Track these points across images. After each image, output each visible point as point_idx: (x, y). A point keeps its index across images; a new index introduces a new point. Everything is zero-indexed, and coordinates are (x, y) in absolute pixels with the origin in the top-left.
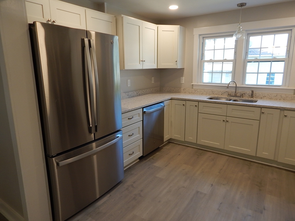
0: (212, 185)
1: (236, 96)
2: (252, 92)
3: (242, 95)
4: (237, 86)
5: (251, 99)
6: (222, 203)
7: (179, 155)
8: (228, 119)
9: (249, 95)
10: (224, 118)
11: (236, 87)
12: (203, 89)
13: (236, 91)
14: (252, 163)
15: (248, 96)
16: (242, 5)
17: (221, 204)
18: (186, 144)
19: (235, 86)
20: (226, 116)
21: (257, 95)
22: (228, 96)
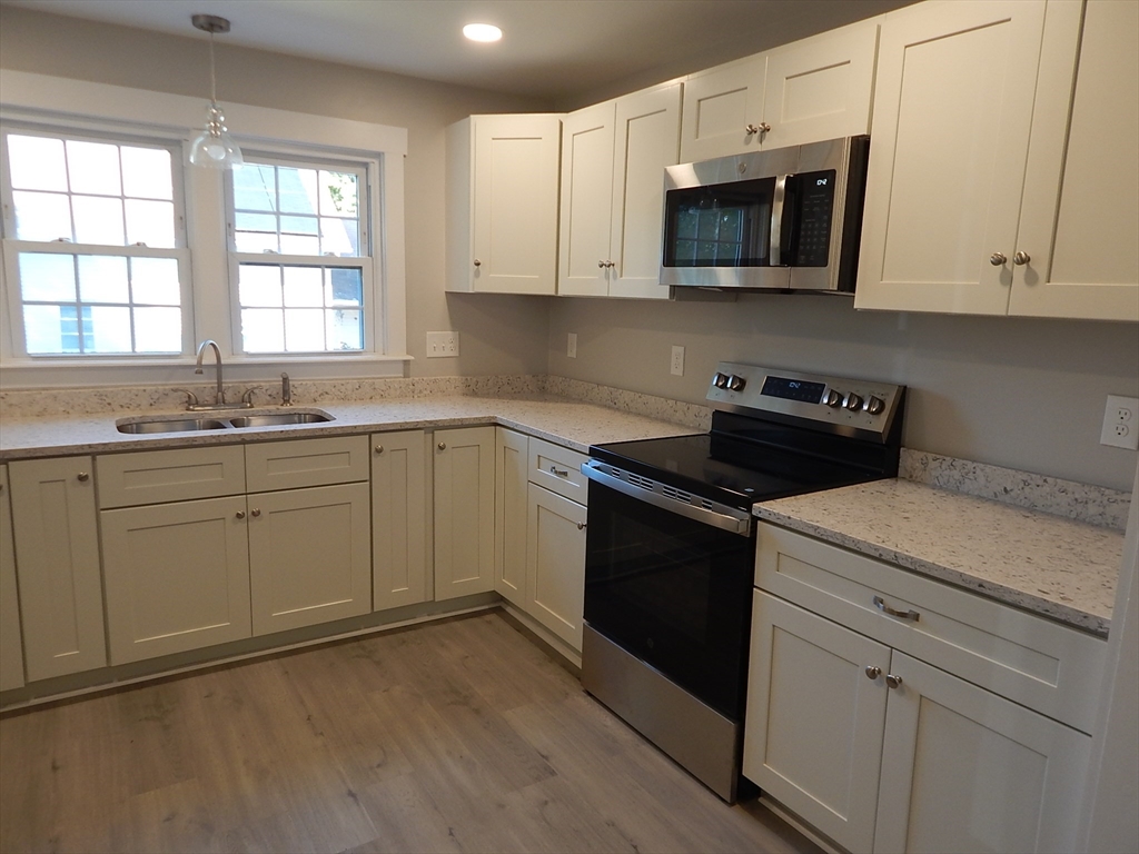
0: (351, 794)
1: (219, 402)
2: (285, 380)
3: (246, 399)
4: (223, 362)
5: (284, 407)
6: (450, 829)
7: (55, 768)
8: (255, 503)
9: (269, 393)
10: (238, 504)
11: (219, 366)
12: (44, 389)
13: (220, 384)
14: (365, 643)
15: (268, 398)
16: (214, 24)
17: (451, 834)
18: (28, 700)
19: (215, 361)
20: (246, 494)
21: (300, 390)
22: (188, 409)
